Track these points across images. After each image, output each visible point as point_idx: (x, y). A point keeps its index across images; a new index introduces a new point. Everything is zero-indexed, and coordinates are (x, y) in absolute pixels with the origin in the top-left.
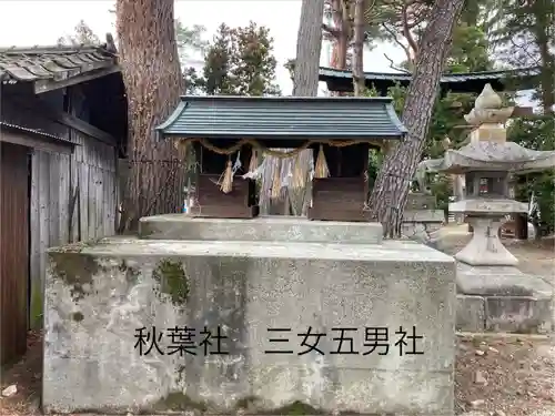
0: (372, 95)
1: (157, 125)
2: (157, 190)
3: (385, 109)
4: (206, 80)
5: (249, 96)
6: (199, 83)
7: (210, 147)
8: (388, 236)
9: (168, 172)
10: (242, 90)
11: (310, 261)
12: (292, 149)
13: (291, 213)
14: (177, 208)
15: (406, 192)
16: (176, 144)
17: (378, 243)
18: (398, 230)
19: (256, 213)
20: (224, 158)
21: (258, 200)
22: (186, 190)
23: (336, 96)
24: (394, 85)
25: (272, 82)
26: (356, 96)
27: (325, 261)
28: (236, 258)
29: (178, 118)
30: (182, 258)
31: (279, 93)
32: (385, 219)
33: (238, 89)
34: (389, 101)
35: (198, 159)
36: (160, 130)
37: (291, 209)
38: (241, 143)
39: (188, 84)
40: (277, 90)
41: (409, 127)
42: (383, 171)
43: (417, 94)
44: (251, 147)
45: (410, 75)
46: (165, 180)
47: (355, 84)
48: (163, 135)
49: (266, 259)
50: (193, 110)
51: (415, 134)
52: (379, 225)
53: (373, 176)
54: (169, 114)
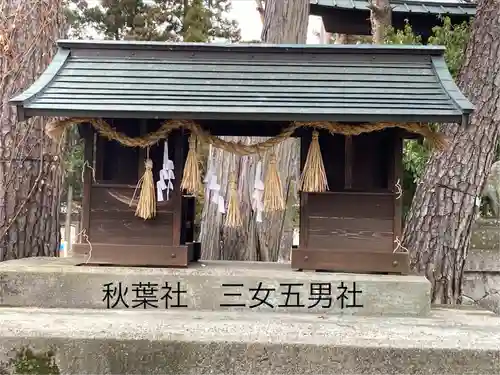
0: (403, 41)
1: (14, 93)
2: (11, 211)
3: (432, 67)
4: (104, 11)
5: (181, 41)
6: (93, 16)
7: (112, 135)
8: (438, 301)
9: (33, 179)
10: (169, 29)
11: (297, 349)
12: (263, 139)
13: (259, 257)
14: (46, 247)
15: (470, 218)
16: (49, 128)
17: (422, 314)
18: (457, 287)
19: (195, 257)
20: (136, 155)
21: (198, 229)
22: (64, 210)
23: (338, 42)
24: (441, 24)
25: (224, 15)
26: (376, 42)
27: (324, 350)
28: (155, 344)
29: (53, 80)
30: (56, 344)
31: (237, 35)
32: (432, 267)
33: (161, 29)
34: (438, 54)
35: (88, 156)
36: (19, 104)
37: (258, 250)
38: (168, 127)
39: (71, 18)
40: (232, 30)
41: (474, 98)
42: (427, 177)
43: (487, 40)
44: (188, 133)
45: (473, 6)
46: (26, 195)
47: (374, 21)
48: (24, 112)
49: (213, 345)
50: (82, 66)
51: (485, 113)
52: (423, 280)
53: (410, 187)
54: (36, 75)
